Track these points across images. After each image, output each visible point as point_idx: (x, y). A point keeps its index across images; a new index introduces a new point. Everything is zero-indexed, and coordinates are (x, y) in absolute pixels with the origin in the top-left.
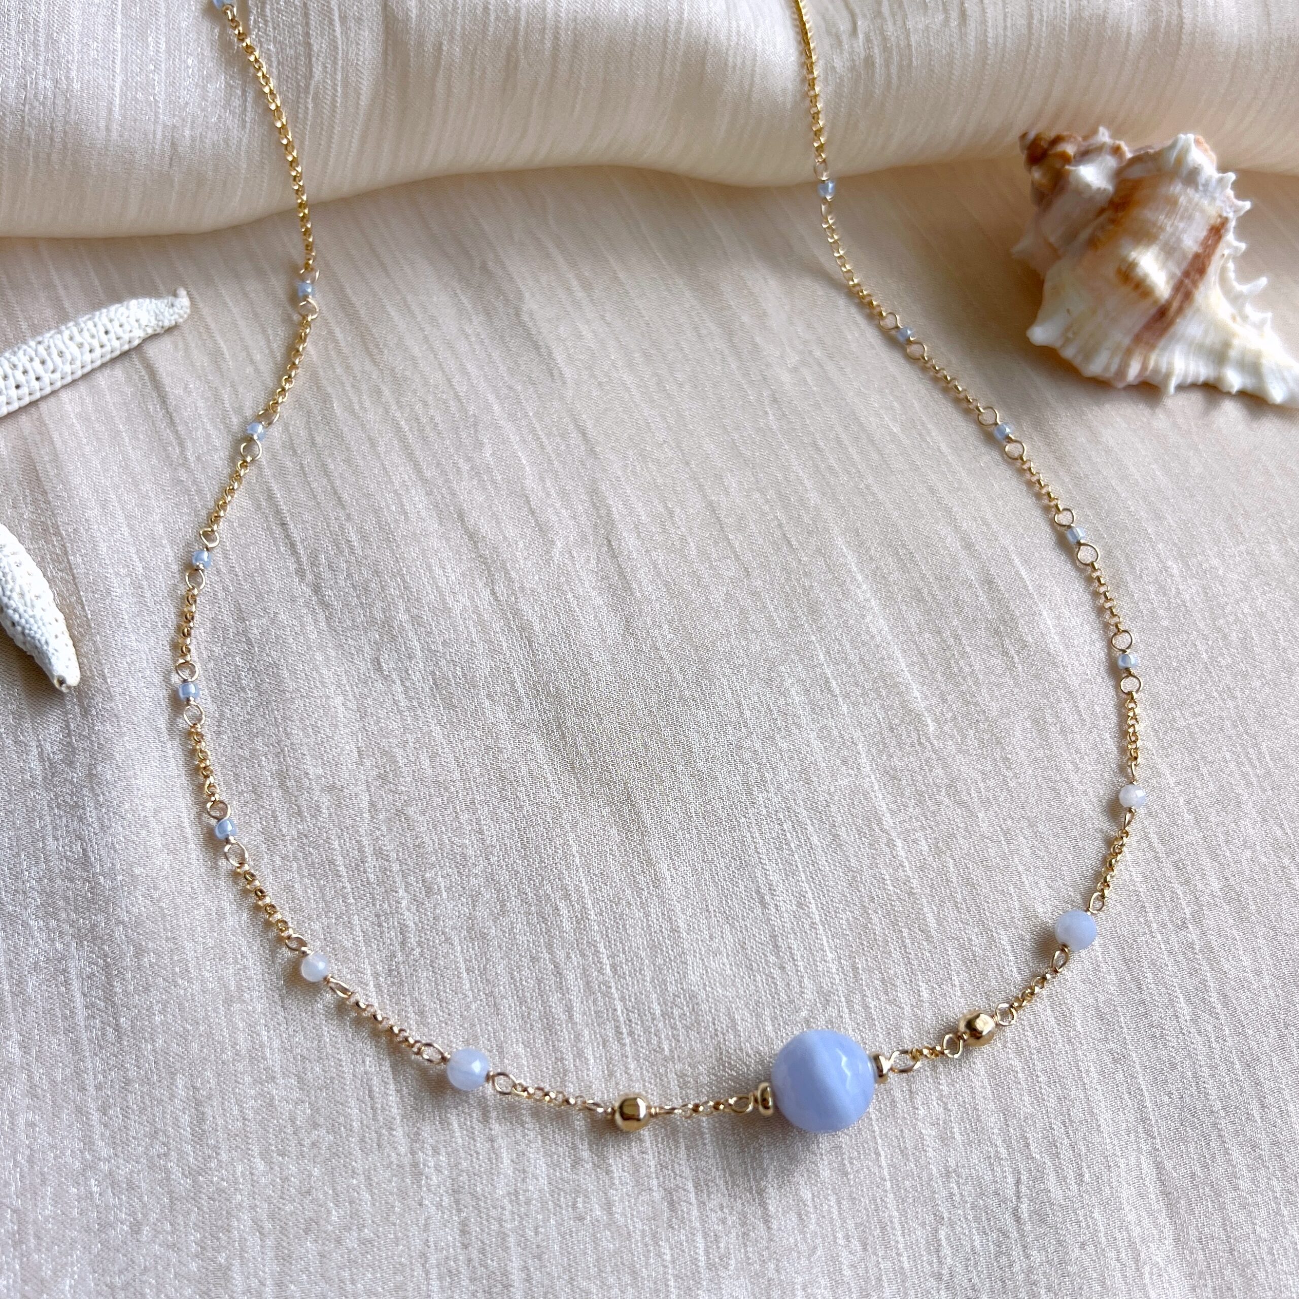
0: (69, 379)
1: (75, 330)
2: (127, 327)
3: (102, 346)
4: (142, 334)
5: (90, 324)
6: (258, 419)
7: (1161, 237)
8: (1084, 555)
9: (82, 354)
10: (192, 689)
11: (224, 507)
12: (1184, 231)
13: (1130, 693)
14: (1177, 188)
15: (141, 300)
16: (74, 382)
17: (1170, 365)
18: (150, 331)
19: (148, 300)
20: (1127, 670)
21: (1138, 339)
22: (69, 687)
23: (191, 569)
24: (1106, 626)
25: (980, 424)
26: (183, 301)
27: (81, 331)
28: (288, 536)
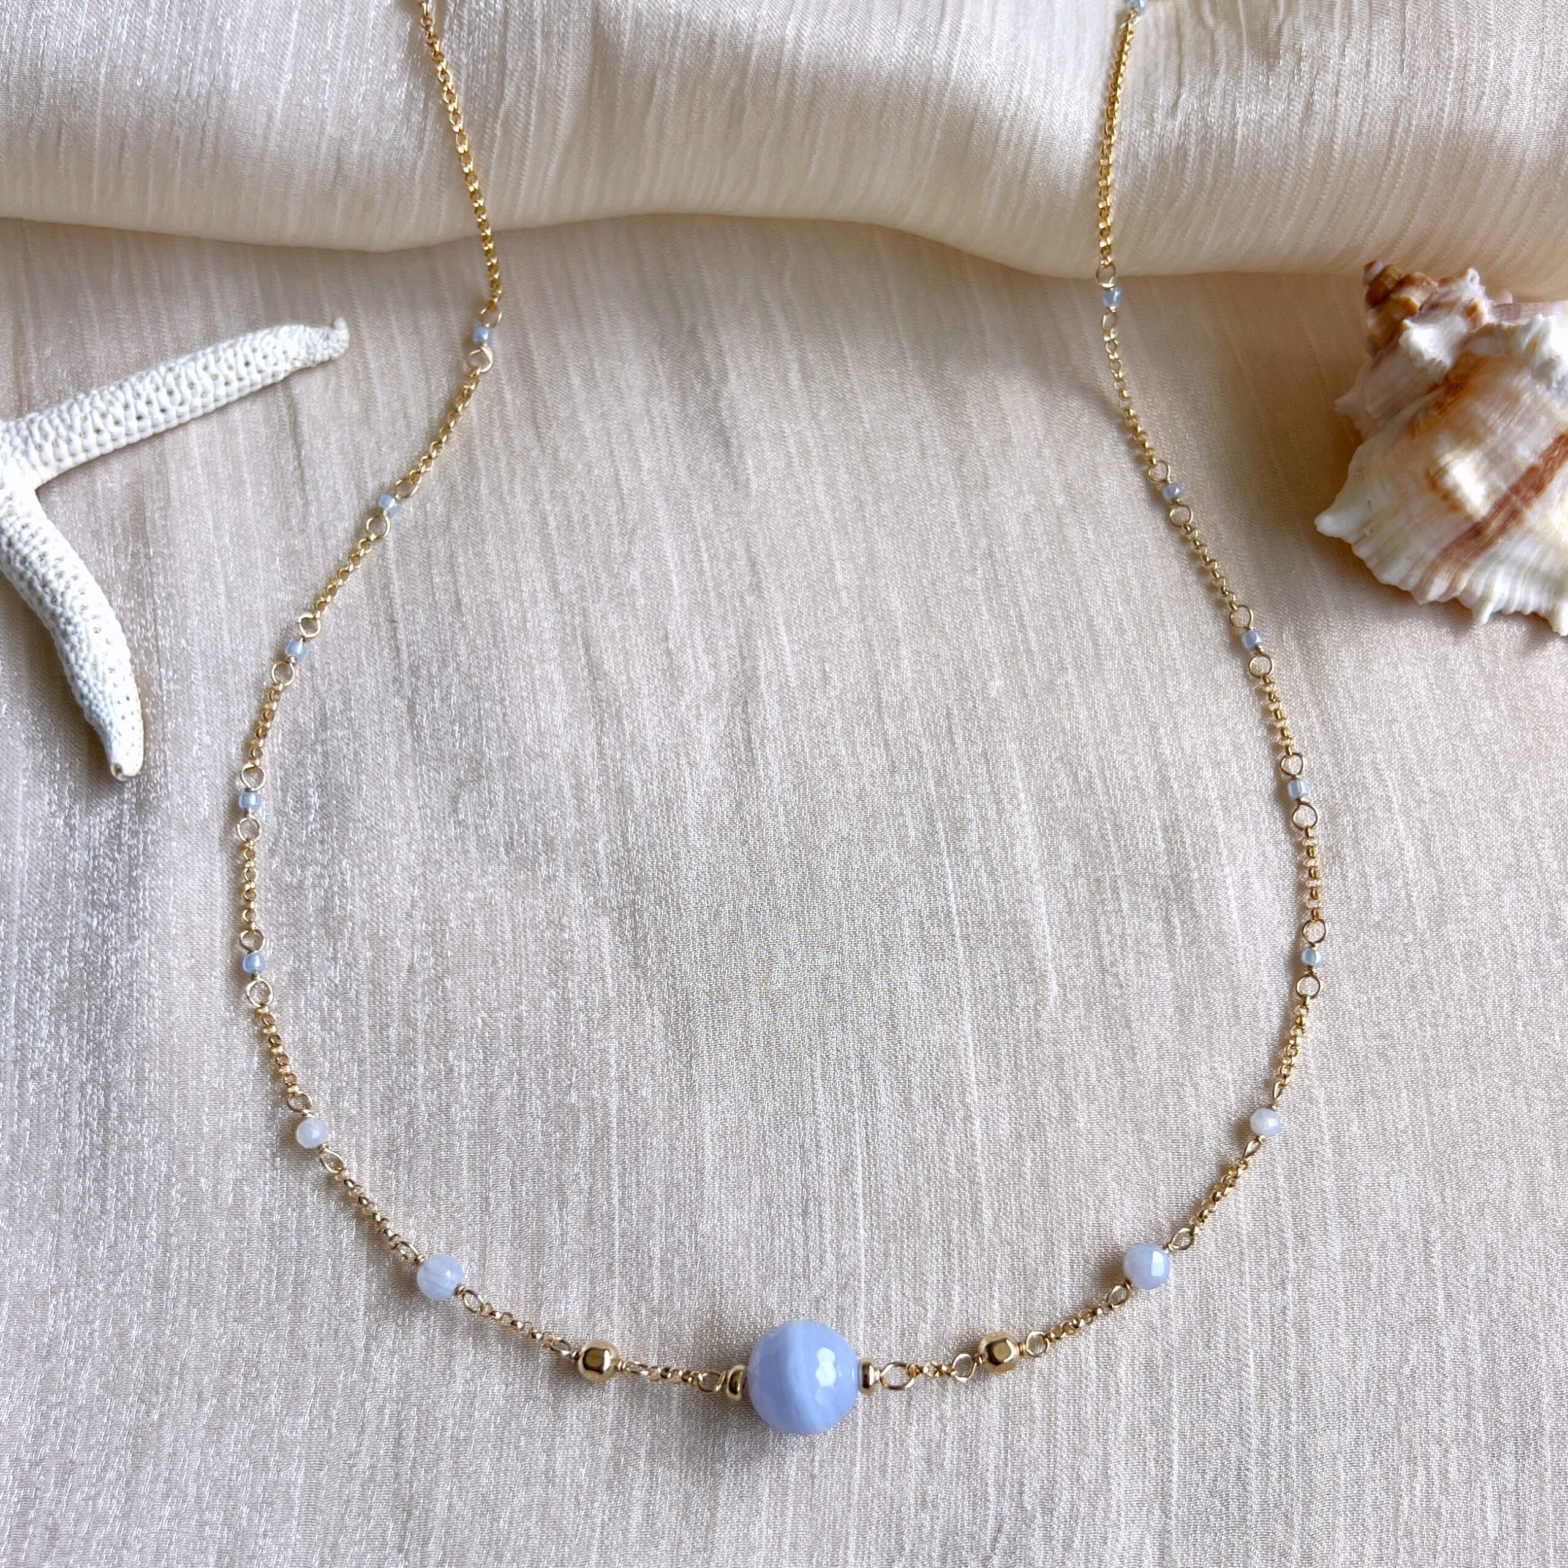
0: (200, 412)
1: (211, 358)
2: (271, 359)
3: (240, 379)
4: (289, 368)
5: (230, 352)
6: (392, 491)
7: (1488, 441)
8: (1302, 816)
9: (215, 387)
10: (253, 800)
11: (332, 591)
12: (1520, 438)
13: (1304, 997)
14: (1523, 381)
15: (294, 327)
16: (205, 415)
17: (1488, 587)
18: (299, 365)
19: (302, 327)
20: (1310, 967)
21: (1445, 554)
22: (124, 776)
23: (282, 661)
24: (1303, 908)
25: (1230, 623)
26: (342, 332)
27: (217, 361)
28: (394, 637)
